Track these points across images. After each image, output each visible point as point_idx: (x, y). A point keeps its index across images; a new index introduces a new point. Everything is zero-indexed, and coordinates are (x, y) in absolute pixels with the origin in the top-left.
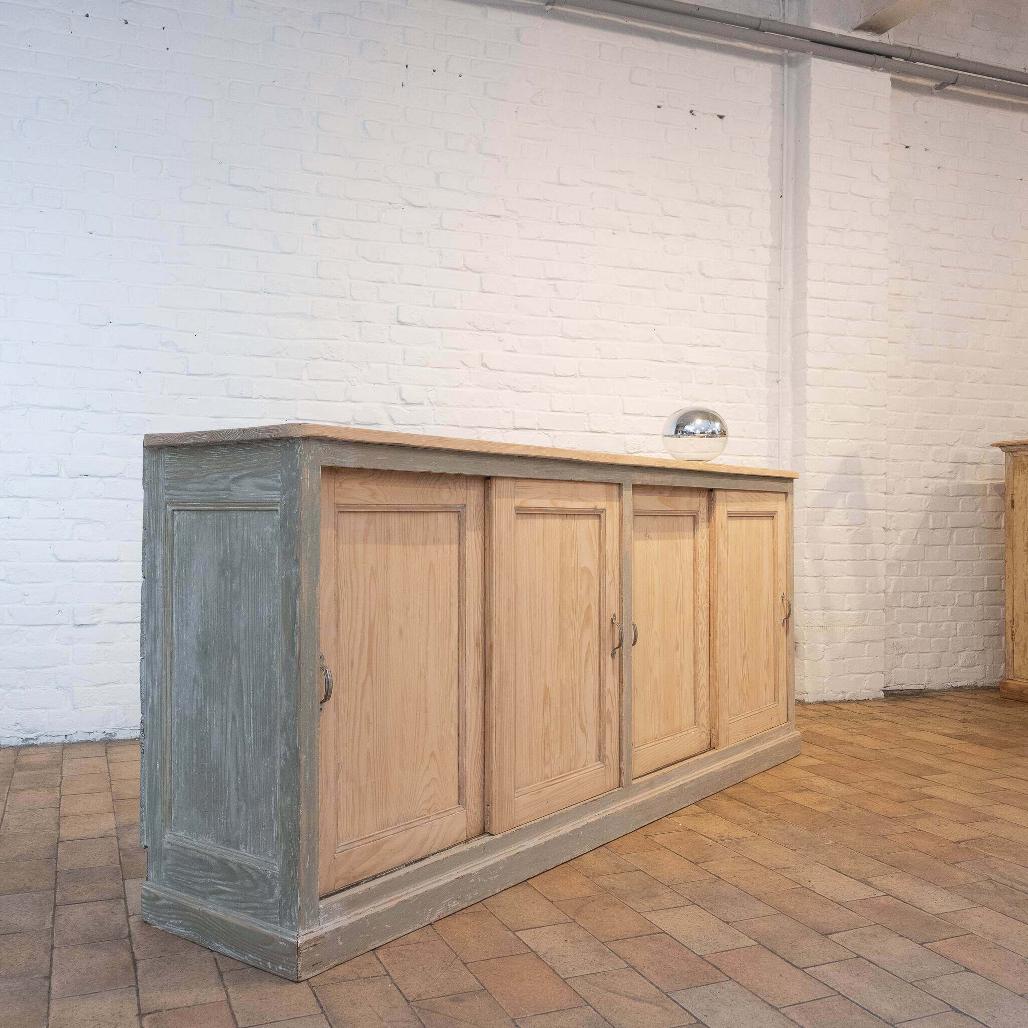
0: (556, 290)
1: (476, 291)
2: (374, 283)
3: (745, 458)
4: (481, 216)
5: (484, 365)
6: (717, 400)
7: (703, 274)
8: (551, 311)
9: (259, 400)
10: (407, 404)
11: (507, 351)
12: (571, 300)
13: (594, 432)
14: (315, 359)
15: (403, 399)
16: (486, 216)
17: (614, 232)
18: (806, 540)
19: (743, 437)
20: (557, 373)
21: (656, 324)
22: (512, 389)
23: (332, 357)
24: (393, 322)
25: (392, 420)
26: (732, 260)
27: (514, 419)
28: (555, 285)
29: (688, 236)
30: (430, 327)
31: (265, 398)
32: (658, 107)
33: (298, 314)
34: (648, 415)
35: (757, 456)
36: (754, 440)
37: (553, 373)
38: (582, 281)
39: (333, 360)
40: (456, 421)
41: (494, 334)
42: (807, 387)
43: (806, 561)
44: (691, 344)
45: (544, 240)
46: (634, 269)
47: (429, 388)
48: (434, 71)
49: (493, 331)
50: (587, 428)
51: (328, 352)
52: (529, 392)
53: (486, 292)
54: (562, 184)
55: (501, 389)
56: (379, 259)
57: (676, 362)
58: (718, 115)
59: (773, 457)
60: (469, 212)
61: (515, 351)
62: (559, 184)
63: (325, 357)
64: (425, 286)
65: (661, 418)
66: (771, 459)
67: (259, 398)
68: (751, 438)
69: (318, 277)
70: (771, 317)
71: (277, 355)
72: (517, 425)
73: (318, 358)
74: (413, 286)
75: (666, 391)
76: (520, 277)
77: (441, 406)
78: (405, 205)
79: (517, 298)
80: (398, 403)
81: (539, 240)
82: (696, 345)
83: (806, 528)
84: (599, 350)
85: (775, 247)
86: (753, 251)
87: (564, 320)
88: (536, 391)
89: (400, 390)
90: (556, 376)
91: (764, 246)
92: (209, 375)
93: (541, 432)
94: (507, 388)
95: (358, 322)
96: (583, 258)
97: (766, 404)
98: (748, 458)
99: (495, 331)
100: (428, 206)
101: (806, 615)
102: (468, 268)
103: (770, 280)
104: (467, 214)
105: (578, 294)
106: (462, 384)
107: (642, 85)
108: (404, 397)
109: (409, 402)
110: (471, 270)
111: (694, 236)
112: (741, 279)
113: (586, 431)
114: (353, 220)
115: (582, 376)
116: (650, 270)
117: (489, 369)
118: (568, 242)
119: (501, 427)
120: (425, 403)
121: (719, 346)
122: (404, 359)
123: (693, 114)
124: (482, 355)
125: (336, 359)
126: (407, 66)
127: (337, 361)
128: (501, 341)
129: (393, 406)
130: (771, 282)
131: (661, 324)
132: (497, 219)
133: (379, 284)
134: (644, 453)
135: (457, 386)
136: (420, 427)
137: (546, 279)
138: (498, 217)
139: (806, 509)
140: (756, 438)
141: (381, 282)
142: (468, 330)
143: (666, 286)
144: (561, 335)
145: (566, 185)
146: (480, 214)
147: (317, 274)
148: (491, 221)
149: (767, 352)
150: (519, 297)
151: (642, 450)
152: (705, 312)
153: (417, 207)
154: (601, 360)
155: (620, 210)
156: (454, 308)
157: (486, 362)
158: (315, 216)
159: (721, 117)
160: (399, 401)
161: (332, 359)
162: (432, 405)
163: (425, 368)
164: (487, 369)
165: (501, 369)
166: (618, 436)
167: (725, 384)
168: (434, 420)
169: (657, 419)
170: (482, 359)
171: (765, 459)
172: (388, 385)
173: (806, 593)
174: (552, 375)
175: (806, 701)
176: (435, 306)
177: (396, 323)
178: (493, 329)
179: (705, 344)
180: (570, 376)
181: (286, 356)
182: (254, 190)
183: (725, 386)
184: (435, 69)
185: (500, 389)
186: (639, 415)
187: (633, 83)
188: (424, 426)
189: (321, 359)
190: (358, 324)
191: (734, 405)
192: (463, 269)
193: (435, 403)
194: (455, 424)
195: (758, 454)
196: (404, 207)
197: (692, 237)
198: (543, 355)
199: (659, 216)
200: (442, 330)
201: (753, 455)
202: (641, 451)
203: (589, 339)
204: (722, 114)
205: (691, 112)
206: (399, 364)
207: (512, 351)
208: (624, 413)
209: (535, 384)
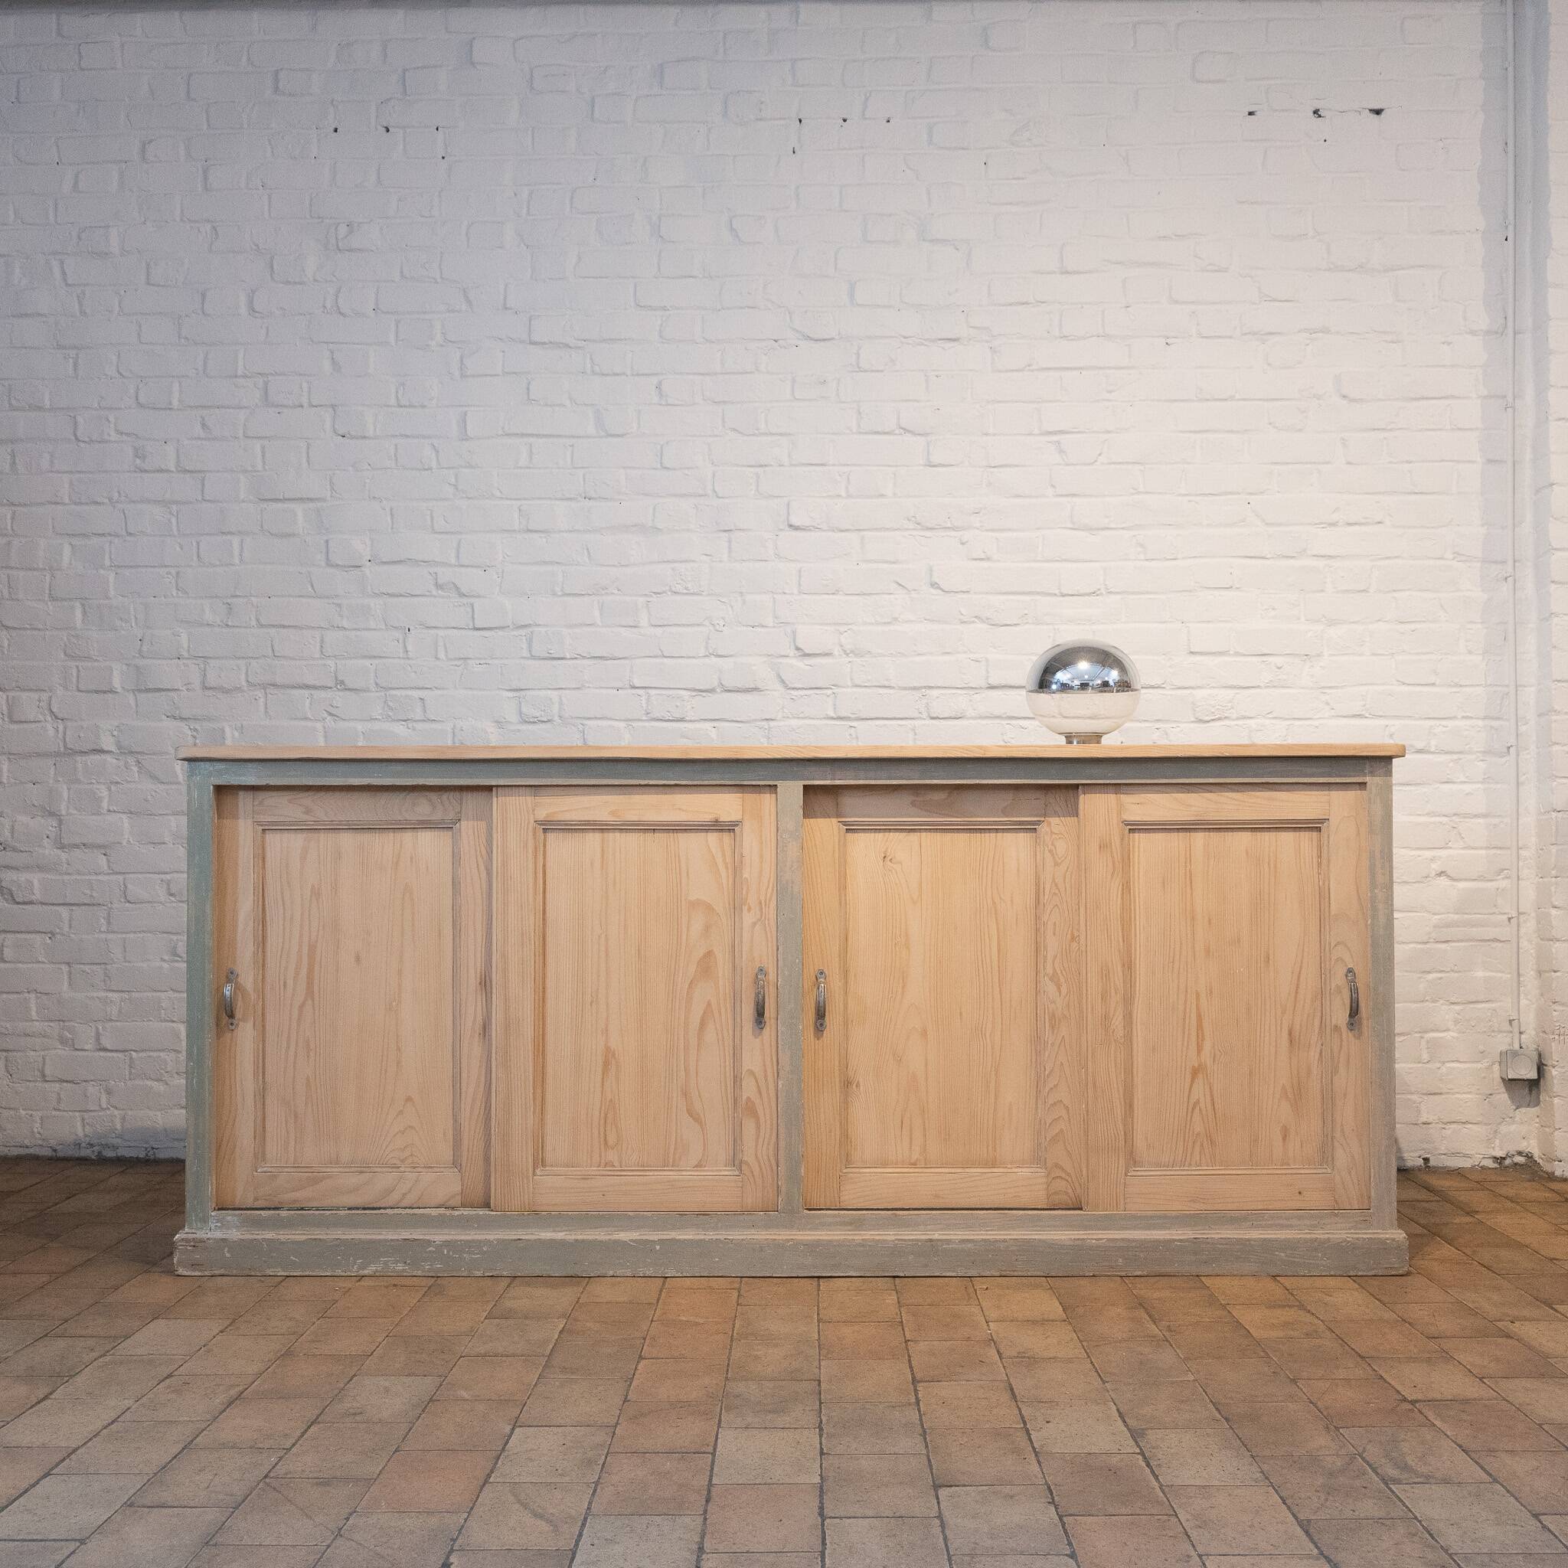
0: (1061, 451)
1: (919, 465)
2: (751, 469)
3: (1438, 722)
4: (926, 343)
5: (934, 585)
6: (1379, 621)
7: (1345, 397)
8: (1053, 486)
9: (576, 662)
10: (809, 655)
11: (976, 559)
12: (1089, 464)
14: (659, 593)
15: (798, 649)
16: (933, 341)
17: (1168, 341)
18: (1554, 872)
19: (1433, 684)
20: (1065, 592)
21: (1251, 494)
22: (984, 622)
23: (686, 589)
24: (782, 527)
25: (783, 682)
26: (1405, 366)
27: (988, 672)
28: (1058, 442)
29: (1312, 331)
30: (842, 531)
31: (584, 657)
32: (1251, 114)
33: (634, 526)
34: (1237, 654)
35: (1463, 717)
36: (1454, 690)
37: (1057, 592)
38: (1109, 432)
39: (687, 594)
40: (887, 680)
41: (953, 533)
42: (1553, 586)
43: (1554, 912)
44: (1322, 523)
45: (1037, 370)
46: (1208, 400)
47: (842, 629)
48: (845, 120)
49: (949, 528)
51: (679, 581)
52: (1015, 625)
53: (935, 466)
54: (1067, 272)
55: (965, 622)
56: (757, 430)
57: (1292, 557)
58: (1370, 110)
59: (1498, 719)
60: (905, 338)
61: (988, 559)
62: (1063, 273)
63: (673, 589)
64: (834, 465)
65: (1264, 658)
66: (1496, 723)
67: (576, 658)
68: (1450, 686)
69: (663, 468)
70: (1490, 461)
71: (603, 592)
72: (993, 681)
73: (664, 592)
74: (813, 467)
75: (1274, 609)
76: (994, 435)
77: (862, 656)
78: (799, 339)
79: (989, 470)
80: (791, 654)
81: (1029, 370)
82: (1333, 524)
83: (1554, 849)
84: (1142, 546)
85: (1497, 333)
86: (1449, 344)
87: (1075, 499)
89: (794, 633)
90: (1063, 595)
91: (1473, 333)
92: (505, 627)
94: (976, 620)
95: (725, 531)
96: (1110, 392)
97: (1482, 623)
98: (1444, 723)
99: (954, 529)
100: (837, 337)
101: (1555, 1013)
102: (906, 431)
103: (1486, 393)
104: (902, 343)
105: (1100, 455)
106: (896, 619)
107: (1219, 81)
108: (800, 646)
109: (807, 652)
110: (909, 431)
111: (1326, 331)
112: (1424, 399)
114: (716, 374)
115: (1110, 593)
116: (1238, 400)
117: (944, 591)
118: (1080, 368)
119: (966, 686)
120: (836, 653)
121: (1379, 523)
122: (800, 585)
123: (1320, 116)
124: (931, 569)
125: (692, 591)
126: (800, 121)
127: (694, 594)
128: (963, 544)
129: (781, 660)
130: (1485, 397)
131: (1263, 493)
132: (952, 344)
133: (760, 469)
134: (1233, 720)
135: (888, 623)
136: (829, 692)
137: (1043, 434)
138: (955, 340)
139: (1554, 814)
140: (1461, 686)
141: (761, 466)
142: (907, 529)
143: (1270, 424)
144: (1071, 526)
145: (1075, 272)
146: (925, 340)
147: (661, 464)
148: (943, 348)
149: (1483, 525)
150: (992, 470)
151: (1226, 715)
152: (1349, 463)
153: (818, 340)
154: (1146, 562)
155: (1176, 302)
156: (882, 496)
157: (937, 581)
158: (656, 374)
159: (1378, 112)
160: (792, 652)
161: (685, 591)
162: (847, 654)
163: (834, 597)
164: (939, 591)
165: (964, 589)
166: (1179, 692)
167: (1394, 591)
168: (852, 679)
169: (1254, 659)
170: (931, 575)
171: (1480, 723)
172: (774, 627)
173: (1555, 972)
174: (1055, 595)
175: (1558, 1173)
176: (849, 496)
177: (787, 528)
178: (949, 525)
179: (1351, 521)
180: (1089, 594)
181: (616, 592)
182: (567, 346)
183: (1395, 594)
184: (845, 117)
185: (963, 622)
186: (1221, 654)
187: (1199, 81)
188: (836, 690)
189: (669, 593)
190: (726, 534)
191: (1413, 626)
192: (897, 432)
193: (852, 652)
194: (886, 683)
195: (1465, 715)
196: (797, 343)
197: (1323, 332)
198: (1039, 561)
199: (1256, 304)
200: (863, 533)
201: (1454, 718)
202: (1226, 718)
203: (1123, 528)
204: (1377, 107)
205: (1316, 112)
206: (792, 594)
207: (982, 559)
208: (1192, 653)
209: (1026, 612)
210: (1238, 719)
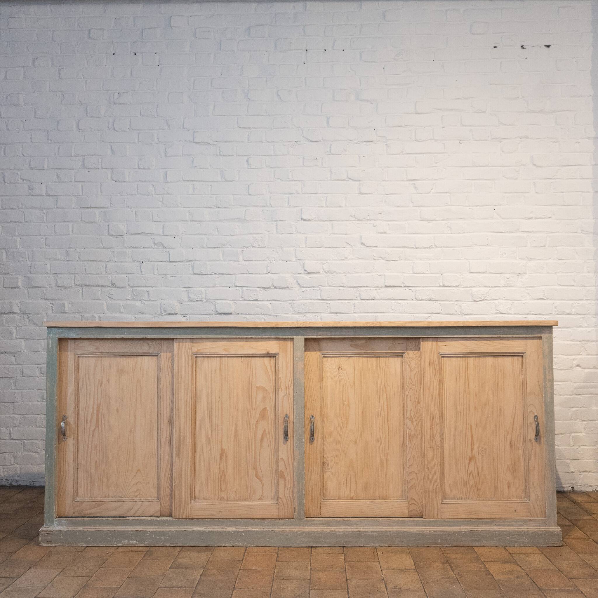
0: (415, 188)
1: (356, 194)
2: (286, 195)
3: (576, 302)
4: (359, 143)
5: (362, 244)
6: (550, 259)
7: (535, 165)
8: (412, 202)
9: (212, 276)
10: (309, 273)
11: (380, 233)
12: (427, 193)
13: (446, 287)
14: (247, 247)
15: (305, 270)
16: (362, 142)
17: (461, 142)
19: (573, 286)
20: (417, 247)
21: (495, 206)
22: (384, 259)
23: (258, 245)
24: (298, 220)
25: (299, 284)
26: (560, 152)
27: (385, 280)
28: (414, 184)
29: (521, 138)
30: (323, 221)
31: (216, 274)
32: (495, 47)
33: (237, 219)
34: (490, 273)
36: (583, 288)
37: (414, 247)
38: (435, 180)
39: (259, 247)
40: (343, 284)
41: (370, 222)
44: (526, 218)
45: (406, 154)
46: (477, 166)
47: (324, 262)
48: (325, 50)
49: (369, 220)
50: (441, 284)
51: (256, 242)
52: (396, 260)
53: (363, 194)
54: (418, 113)
55: (376, 259)
56: (288, 179)
57: (513, 232)
58: (545, 46)
60: (350, 140)
61: (385, 233)
62: (416, 114)
63: (253, 245)
64: (320, 194)
65: (502, 275)
67: (212, 274)
68: (580, 286)
69: (249, 195)
70: (596, 192)
71: (223, 246)
72: (387, 284)
73: (249, 247)
74: (312, 195)
75: (506, 254)
76: (388, 181)
77: (332, 274)
78: (306, 141)
79: (385, 196)
80: (303, 273)
81: (402, 154)
82: (530, 218)
84: (450, 227)
86: (579, 143)
87: (422, 208)
88: (402, 260)
89: (304, 264)
90: (417, 248)
91: (589, 138)
92: (182, 261)
93: (406, 288)
94: (380, 258)
95: (275, 221)
96: (436, 163)
97: (593, 260)
98: (578, 302)
99: (371, 220)
100: (322, 140)
102: (351, 179)
103: (594, 163)
104: (349, 143)
105: (432, 189)
106: (346, 258)
107: (480, 34)
108: (306, 269)
110: (353, 180)
111: (527, 137)
112: (568, 166)
113: (440, 286)
114: (271, 156)
115: (437, 247)
116: (490, 166)
117: (366, 246)
118: (424, 153)
119: (376, 286)
120: (321, 272)
121: (550, 218)
122: (306, 244)
123: (524, 48)
124: (361, 237)
125: (261, 246)
126: (307, 50)
127: (262, 247)
128: (375, 226)
129: (299, 275)
130: (594, 165)
131: (500, 205)
132: (371, 143)
133: (289, 195)
134: (489, 300)
135: (343, 260)
136: (318, 288)
137: (407, 181)
138: (372, 141)
140: (585, 286)
142: (351, 220)
143: (503, 176)
144: (420, 219)
145: (421, 113)
146: (359, 141)
147: (248, 193)
148: (366, 145)
149: (594, 219)
150: (387, 195)
151: (486, 298)
152: (537, 193)
153: (314, 142)
154: (452, 234)
155: (463, 125)
156: (340, 206)
157: (364, 242)
158: (246, 156)
159: (548, 46)
160: (303, 272)
162: (326, 273)
163: (320, 249)
164: (364, 246)
165: (375, 246)
166: (466, 289)
167: (556, 246)
168: (328, 283)
169: (498, 275)
170: (361, 239)
171: (594, 302)
172: (296, 261)
174: (413, 248)
176: (327, 207)
177: (301, 220)
179: (538, 217)
180: (427, 248)
181: (229, 246)
182: (209, 144)
183: (557, 248)
184: (325, 49)
186: (483, 273)
187: (473, 34)
188: (321, 288)
189: (251, 247)
190: (275, 222)
191: (564, 261)
192: (347, 180)
193: (328, 272)
194: (342, 285)
195: (587, 298)
196: (305, 142)
197: (526, 138)
198: (406, 234)
199: (497, 126)
200: (332, 222)
201: (583, 300)
202: (486, 300)
203: (442, 220)
204: (548, 44)
205: (522, 46)
206: (303, 247)
207: (383, 233)
208: (471, 272)
209: (401, 255)
210: (491, 300)
